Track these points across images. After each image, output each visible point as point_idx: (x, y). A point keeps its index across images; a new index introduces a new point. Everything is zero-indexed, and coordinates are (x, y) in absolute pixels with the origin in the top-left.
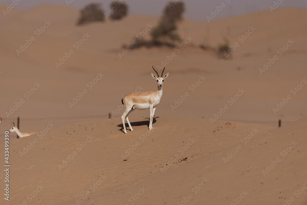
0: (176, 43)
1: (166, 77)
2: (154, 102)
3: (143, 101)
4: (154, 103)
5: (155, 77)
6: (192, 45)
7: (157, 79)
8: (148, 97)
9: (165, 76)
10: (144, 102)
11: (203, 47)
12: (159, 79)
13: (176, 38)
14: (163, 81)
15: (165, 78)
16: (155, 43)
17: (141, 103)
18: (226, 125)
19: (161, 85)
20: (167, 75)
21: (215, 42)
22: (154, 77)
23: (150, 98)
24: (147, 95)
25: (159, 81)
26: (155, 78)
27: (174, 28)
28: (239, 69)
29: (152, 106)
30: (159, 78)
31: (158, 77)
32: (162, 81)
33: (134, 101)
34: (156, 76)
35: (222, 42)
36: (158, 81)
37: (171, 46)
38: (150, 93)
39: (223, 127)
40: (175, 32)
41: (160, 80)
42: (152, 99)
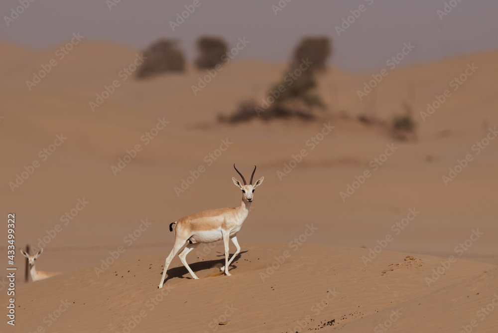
0: (316, 112)
1: (259, 184)
2: (232, 226)
3: (209, 225)
4: (231, 229)
5: (238, 183)
6: (345, 116)
7: (243, 187)
8: (220, 219)
9: (257, 183)
10: (212, 227)
11: (364, 120)
12: (246, 188)
13: (315, 102)
14: (253, 191)
15: (257, 185)
16: (278, 112)
17: (206, 230)
18: (405, 260)
19: (250, 200)
20: (262, 181)
21: (387, 111)
22: (237, 185)
23: (225, 220)
24: (217, 215)
25: (246, 191)
26: (239, 186)
27: (311, 85)
28: (429, 159)
29: (226, 234)
30: (246, 186)
31: (245, 184)
32: (251, 191)
33: (193, 227)
34: (240, 183)
35: (400, 112)
36: (244, 191)
37: (306, 117)
38: (222, 212)
39: (400, 264)
40: (313, 93)
41: (249, 190)
42: (228, 221)
